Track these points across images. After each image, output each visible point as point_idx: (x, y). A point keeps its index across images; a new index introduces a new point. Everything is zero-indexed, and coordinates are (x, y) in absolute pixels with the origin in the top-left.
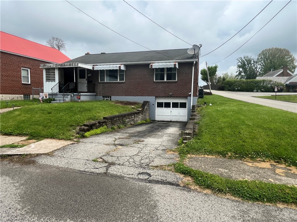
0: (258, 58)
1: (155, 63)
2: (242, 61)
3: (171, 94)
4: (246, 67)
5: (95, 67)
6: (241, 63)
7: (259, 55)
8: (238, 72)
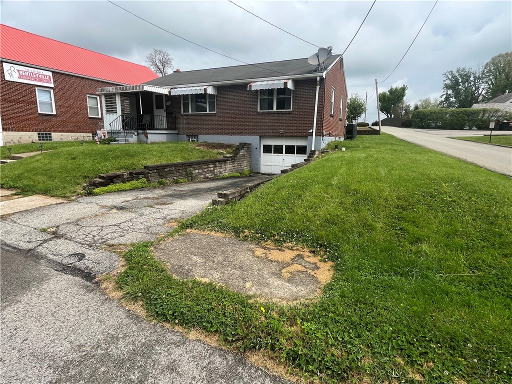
0: (484, 71)
1: (256, 82)
2: (453, 77)
3: (282, 131)
4: (460, 87)
5: (172, 90)
6: (451, 81)
7: (487, 65)
8: (444, 97)
